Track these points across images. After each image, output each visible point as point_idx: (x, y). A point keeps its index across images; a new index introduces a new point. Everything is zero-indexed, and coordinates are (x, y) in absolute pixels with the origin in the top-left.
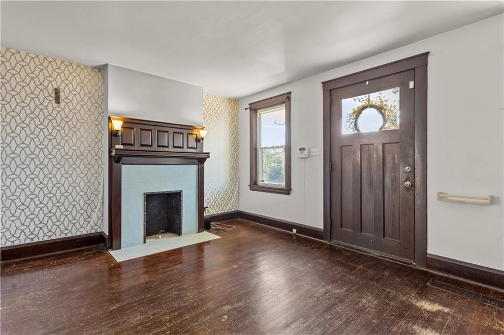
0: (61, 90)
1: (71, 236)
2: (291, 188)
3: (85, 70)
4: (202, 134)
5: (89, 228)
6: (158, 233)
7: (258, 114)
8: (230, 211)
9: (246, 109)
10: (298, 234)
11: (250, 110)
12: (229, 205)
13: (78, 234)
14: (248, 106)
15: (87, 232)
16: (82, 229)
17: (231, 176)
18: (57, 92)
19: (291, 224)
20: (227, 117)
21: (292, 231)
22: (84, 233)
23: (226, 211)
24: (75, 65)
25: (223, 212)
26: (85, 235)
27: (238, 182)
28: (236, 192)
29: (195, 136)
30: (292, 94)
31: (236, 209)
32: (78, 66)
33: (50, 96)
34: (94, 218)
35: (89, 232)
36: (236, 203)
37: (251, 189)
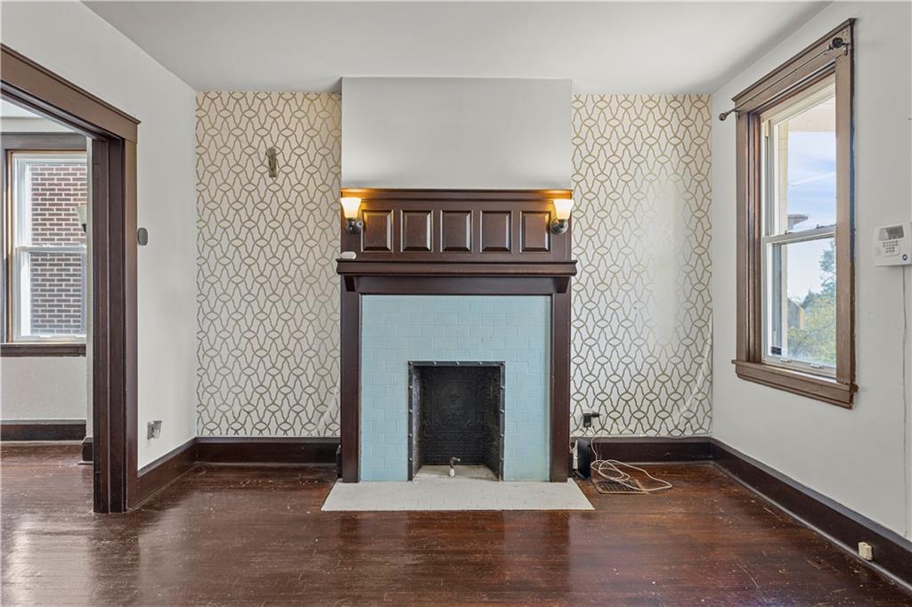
0: (278, 151)
1: (293, 436)
2: (856, 383)
3: (317, 102)
4: (562, 208)
5: (321, 426)
6: (446, 462)
7: (764, 125)
8: (676, 434)
9: (723, 117)
10: (873, 565)
11: (739, 117)
12: (676, 415)
13: (305, 434)
14: (732, 105)
15: (319, 433)
16: (310, 427)
17: (681, 330)
18: (272, 156)
19: (858, 520)
20: (668, 153)
21: (856, 549)
22: (314, 434)
23: (664, 434)
24: (300, 96)
25: (652, 434)
26: (314, 438)
27: (708, 348)
28: (700, 378)
29: (547, 217)
30: (859, 27)
31: (700, 433)
32: (305, 96)
33: (262, 164)
34: (330, 408)
35: (322, 435)
36: (700, 414)
37: (740, 375)
